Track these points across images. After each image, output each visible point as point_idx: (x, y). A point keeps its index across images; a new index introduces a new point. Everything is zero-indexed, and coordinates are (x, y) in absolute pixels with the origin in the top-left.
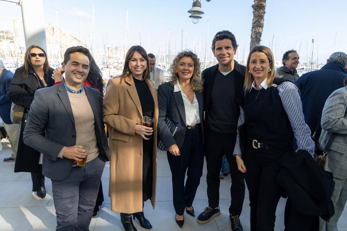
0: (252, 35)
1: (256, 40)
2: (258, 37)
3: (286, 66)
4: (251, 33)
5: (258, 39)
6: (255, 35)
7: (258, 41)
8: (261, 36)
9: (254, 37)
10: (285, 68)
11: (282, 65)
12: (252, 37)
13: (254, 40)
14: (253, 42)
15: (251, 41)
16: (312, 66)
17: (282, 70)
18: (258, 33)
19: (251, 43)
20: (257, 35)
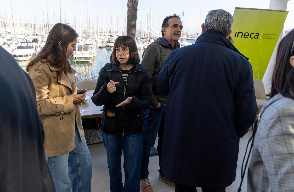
0: (129, 3)
1: (133, 9)
2: (135, 6)
3: (165, 37)
4: (127, 2)
5: (135, 8)
6: (132, 4)
7: (135, 11)
8: (137, 5)
9: (130, 6)
10: (164, 40)
11: (161, 36)
12: (128, 6)
13: (131, 9)
14: (130, 11)
15: (128, 10)
16: (184, 36)
17: (159, 42)
18: (134, 2)
19: (128, 12)
20: (134, 4)
